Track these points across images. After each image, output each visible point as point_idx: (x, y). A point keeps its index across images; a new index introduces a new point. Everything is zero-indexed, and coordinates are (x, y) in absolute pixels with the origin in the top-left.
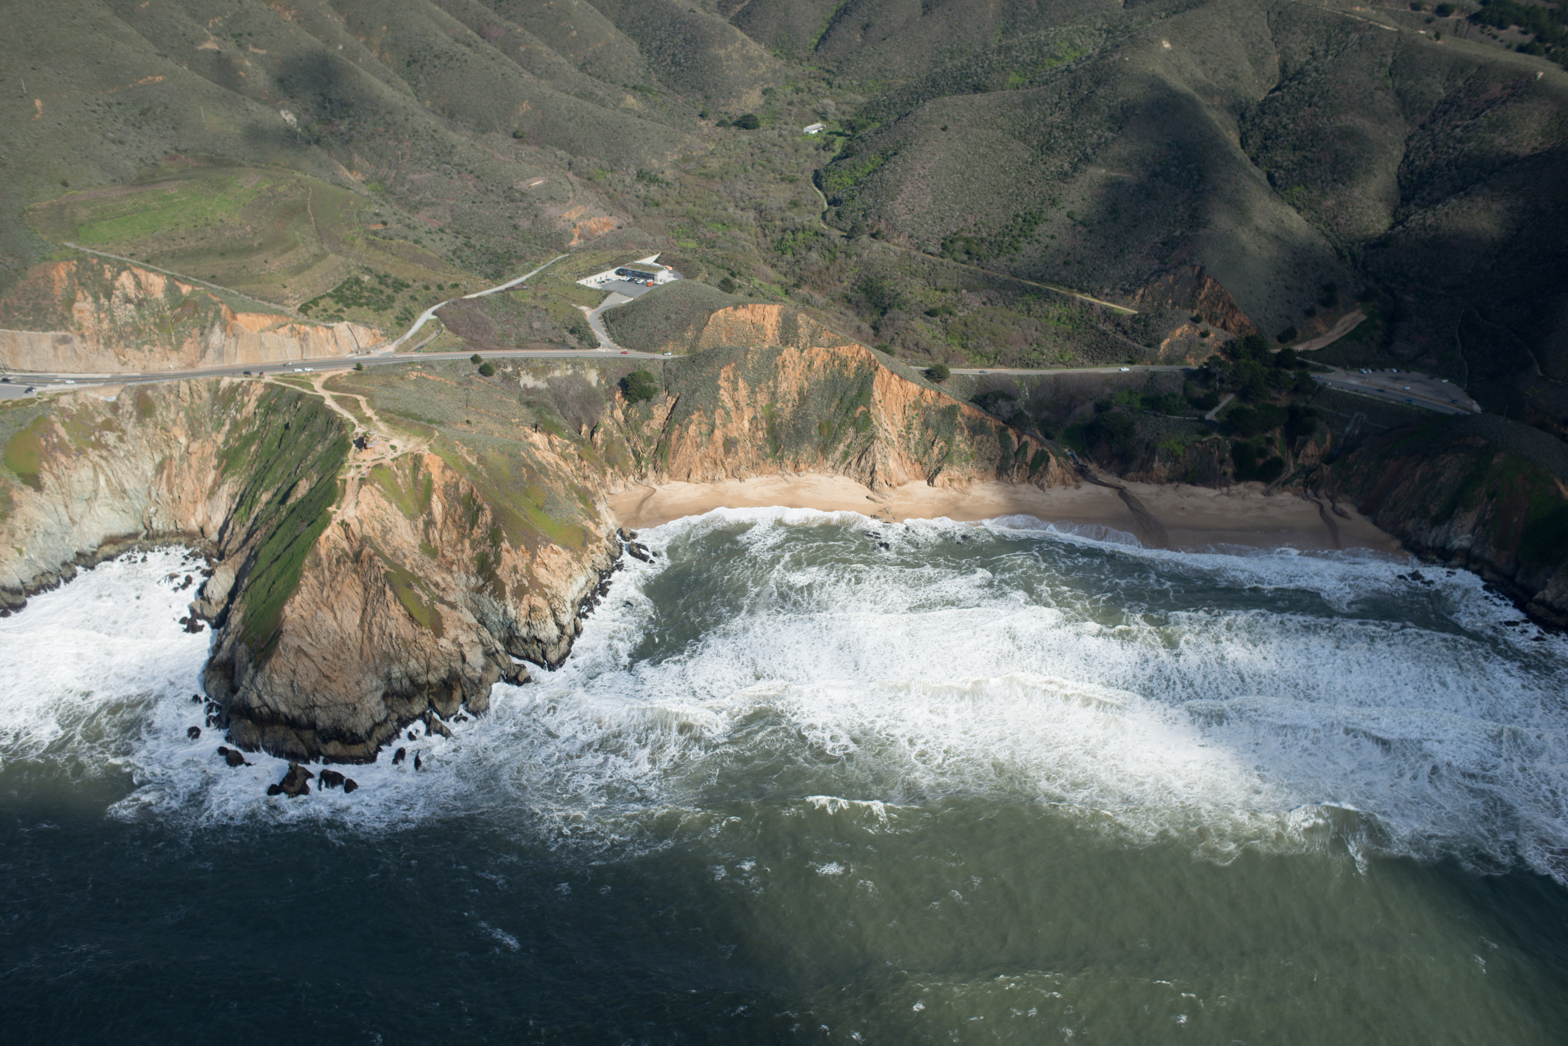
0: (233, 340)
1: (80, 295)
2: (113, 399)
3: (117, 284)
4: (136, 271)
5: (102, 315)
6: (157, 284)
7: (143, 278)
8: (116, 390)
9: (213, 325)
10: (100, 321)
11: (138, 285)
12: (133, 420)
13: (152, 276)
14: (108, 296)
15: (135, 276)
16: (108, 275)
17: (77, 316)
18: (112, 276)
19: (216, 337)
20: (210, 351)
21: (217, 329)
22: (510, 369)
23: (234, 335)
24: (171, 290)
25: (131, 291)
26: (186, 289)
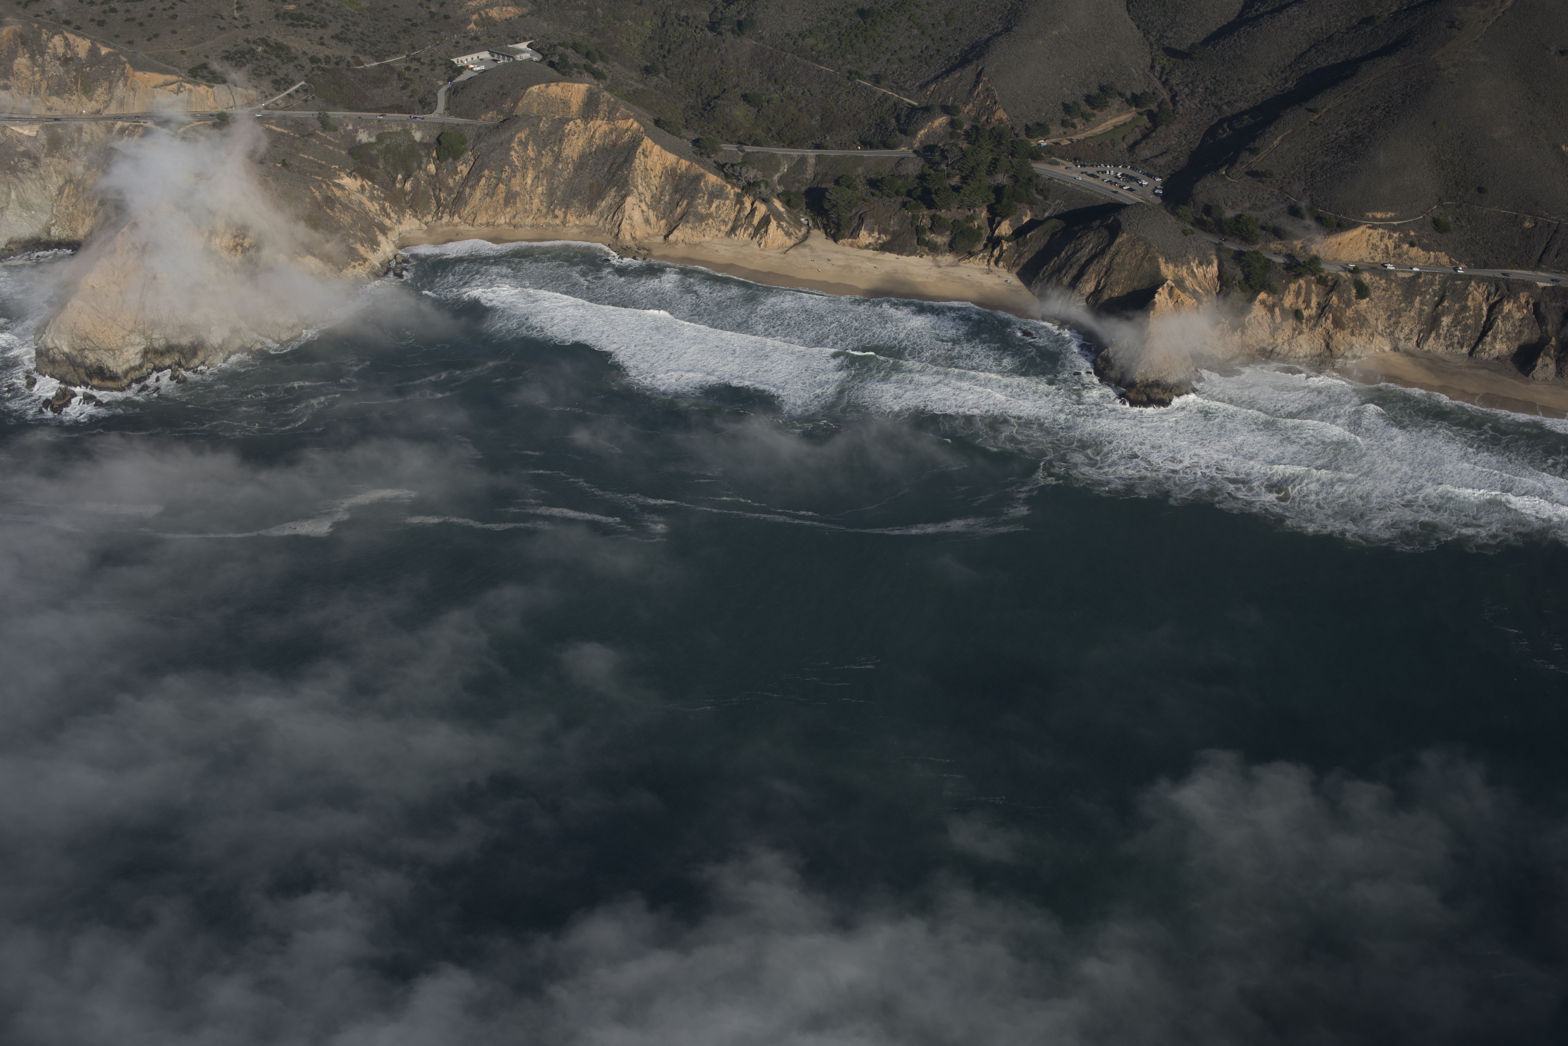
0: (132, 93)
1: (20, 51)
2: (33, 134)
3: (50, 45)
4: (66, 34)
5: (36, 69)
6: (82, 46)
7: (71, 41)
8: (36, 127)
9: (118, 81)
10: (34, 74)
11: (67, 45)
12: (45, 150)
13: (79, 40)
14: (42, 54)
15: (66, 39)
16: (44, 36)
17: (15, 68)
18: (48, 38)
19: (120, 90)
20: (114, 102)
21: (121, 84)
22: (350, 127)
23: (133, 89)
24: (93, 52)
25: (61, 51)
26: (104, 51)
